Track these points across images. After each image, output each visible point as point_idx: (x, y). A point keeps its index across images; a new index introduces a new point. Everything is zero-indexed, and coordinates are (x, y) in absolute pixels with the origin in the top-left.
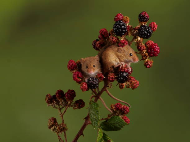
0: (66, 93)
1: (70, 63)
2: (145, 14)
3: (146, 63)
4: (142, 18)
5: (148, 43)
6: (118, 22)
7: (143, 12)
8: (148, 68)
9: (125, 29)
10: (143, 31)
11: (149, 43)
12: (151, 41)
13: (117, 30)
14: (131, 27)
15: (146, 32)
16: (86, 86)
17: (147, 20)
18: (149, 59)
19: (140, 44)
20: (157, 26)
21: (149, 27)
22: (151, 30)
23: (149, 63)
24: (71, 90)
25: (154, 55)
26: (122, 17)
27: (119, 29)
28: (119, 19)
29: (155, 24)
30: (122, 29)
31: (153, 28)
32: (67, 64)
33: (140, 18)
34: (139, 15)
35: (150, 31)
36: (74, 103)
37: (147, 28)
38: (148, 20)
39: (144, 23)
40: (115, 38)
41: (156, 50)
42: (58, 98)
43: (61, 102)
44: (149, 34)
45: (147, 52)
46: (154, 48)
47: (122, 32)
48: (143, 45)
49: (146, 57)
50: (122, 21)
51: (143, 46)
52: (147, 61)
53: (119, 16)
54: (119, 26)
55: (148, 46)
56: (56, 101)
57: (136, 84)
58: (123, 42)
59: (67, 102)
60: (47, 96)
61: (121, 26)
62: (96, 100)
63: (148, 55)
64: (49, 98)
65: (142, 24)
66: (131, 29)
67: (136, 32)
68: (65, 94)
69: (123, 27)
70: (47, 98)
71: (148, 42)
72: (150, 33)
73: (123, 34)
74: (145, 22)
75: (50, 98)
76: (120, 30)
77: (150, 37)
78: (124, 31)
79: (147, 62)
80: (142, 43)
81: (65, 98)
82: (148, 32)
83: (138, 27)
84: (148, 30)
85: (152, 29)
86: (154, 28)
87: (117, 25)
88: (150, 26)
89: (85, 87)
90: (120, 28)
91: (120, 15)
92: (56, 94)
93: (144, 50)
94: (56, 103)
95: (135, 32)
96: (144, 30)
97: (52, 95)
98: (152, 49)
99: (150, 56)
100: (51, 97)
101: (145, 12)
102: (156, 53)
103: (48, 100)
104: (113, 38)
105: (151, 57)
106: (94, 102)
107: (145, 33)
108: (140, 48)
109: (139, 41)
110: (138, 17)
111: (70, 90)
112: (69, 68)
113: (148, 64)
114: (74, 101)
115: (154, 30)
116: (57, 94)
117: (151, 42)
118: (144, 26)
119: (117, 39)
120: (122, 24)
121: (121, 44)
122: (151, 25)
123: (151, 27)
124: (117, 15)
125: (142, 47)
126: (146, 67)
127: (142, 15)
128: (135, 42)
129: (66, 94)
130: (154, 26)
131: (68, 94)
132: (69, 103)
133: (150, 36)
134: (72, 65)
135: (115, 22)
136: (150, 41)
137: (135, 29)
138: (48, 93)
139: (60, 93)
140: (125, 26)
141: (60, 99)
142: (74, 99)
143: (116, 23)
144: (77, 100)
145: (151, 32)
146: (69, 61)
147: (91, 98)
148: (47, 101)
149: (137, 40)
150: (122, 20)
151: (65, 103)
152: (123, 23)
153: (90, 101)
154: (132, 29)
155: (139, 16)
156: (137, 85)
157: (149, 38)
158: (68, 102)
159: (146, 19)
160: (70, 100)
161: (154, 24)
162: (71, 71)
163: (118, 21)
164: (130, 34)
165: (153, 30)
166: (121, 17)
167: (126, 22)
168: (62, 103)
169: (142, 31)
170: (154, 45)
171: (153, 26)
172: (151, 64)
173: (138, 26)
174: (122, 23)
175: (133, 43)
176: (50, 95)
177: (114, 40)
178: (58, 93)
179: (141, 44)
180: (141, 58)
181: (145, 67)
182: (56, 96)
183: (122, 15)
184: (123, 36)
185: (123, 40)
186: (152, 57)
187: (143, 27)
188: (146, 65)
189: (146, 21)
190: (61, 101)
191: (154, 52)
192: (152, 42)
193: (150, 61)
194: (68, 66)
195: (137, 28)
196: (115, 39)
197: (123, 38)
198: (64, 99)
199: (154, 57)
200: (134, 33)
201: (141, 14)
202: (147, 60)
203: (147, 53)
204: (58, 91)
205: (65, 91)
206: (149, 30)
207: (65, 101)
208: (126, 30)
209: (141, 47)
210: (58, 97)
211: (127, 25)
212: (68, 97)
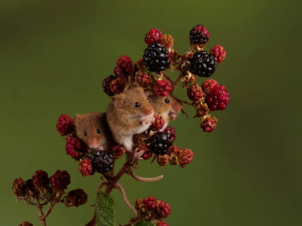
0: (51, 177)
1: (61, 121)
2: (202, 29)
3: (204, 122)
4: (197, 37)
5: (207, 84)
6: (154, 46)
7: (198, 26)
8: (207, 133)
9: (165, 59)
10: (199, 64)
11: (209, 85)
13: (152, 62)
14: (175, 54)
15: (205, 65)
16: (90, 167)
17: (206, 40)
18: (210, 115)
19: (194, 86)
20: (225, 53)
21: (210, 56)
22: (215, 61)
23: (210, 123)
24: (61, 171)
25: (220, 108)
26: (160, 35)
27: (154, 59)
28: (154, 39)
29: (222, 48)
30: (161, 59)
31: (218, 57)
32: (55, 122)
33: (192, 37)
34: (191, 31)
35: (212, 62)
36: (66, 195)
37: (207, 58)
38: (208, 40)
39: (200, 47)
40: (147, 76)
41: (224, 98)
42: (36, 186)
43: (42, 194)
44: (210, 69)
45: (205, 102)
46: (219, 95)
47: (160, 65)
48: (199, 88)
49: (205, 111)
50: (159, 45)
51: (199, 91)
53: (154, 34)
54: (155, 54)
55: (208, 89)
56: (33, 190)
58: (164, 84)
59: (53, 194)
60: (16, 181)
61: (158, 54)
62: (108, 191)
63: (207, 107)
64: (19, 185)
65: (196, 49)
66: (175, 56)
67: (186, 64)
68: (51, 179)
69: (162, 55)
70: (16, 186)
71: (208, 82)
72: (212, 66)
73: (163, 68)
74: (201, 46)
75: (21, 186)
76: (157, 61)
77: (212, 73)
78: (164, 62)
79: (207, 120)
80: (197, 86)
81: (50, 185)
82: (209, 65)
83: (190, 55)
84: (208, 60)
85: (216, 59)
86: (220, 58)
87: (150, 51)
88: (212, 52)
89: (87, 169)
90: (156, 58)
91: (157, 32)
92: (34, 177)
93: (200, 97)
94: (33, 196)
95: (184, 64)
96: (201, 61)
97: (25, 179)
98: (216, 97)
99: (211, 108)
100: (23, 182)
101: (202, 27)
102: (222, 103)
103: (17, 188)
104: (143, 77)
105: (213, 110)
106: (105, 195)
107: (203, 67)
108: (192, 94)
109: (189, 79)
110: (189, 35)
111: (59, 171)
112: (60, 130)
113: (208, 126)
114: (67, 191)
115: (220, 60)
116: (36, 179)
117: (213, 82)
118: (201, 53)
119: (150, 77)
120: (160, 49)
121: (159, 88)
122: (214, 51)
123: (214, 56)
124: (151, 33)
125: (198, 93)
126: (205, 130)
127: (197, 32)
128: (183, 81)
129: (53, 179)
130: (220, 53)
131: (56, 178)
132: (58, 195)
133: (212, 71)
134: (66, 124)
135: (148, 45)
136: (210, 81)
137: (184, 58)
138: (18, 177)
139: (42, 176)
140: (165, 53)
141: (40, 187)
142: (66, 188)
143: (149, 48)
144: (73, 190)
145: (215, 64)
146: (59, 116)
147: (100, 188)
148: (15, 191)
149: (187, 78)
150: (159, 41)
151: (50, 195)
152: (162, 48)
153: (98, 193)
154: (177, 57)
155: (191, 33)
157: (210, 76)
158: (55, 194)
159: (205, 38)
160: (60, 190)
161: (219, 50)
162: (62, 135)
163: (153, 44)
164: (172, 67)
165: (218, 61)
166: (158, 35)
167: (167, 46)
168: (45, 195)
169: (197, 62)
170: (218, 88)
171: (218, 53)
172: (213, 125)
173: (189, 53)
174: (160, 47)
175: (179, 84)
176: (21, 179)
177: (145, 79)
178: (37, 177)
179: (196, 88)
180: (196, 114)
181: (202, 130)
182: (34, 182)
183: (159, 33)
184: (161, 72)
185: (163, 81)
186: (215, 111)
187: (199, 56)
188: (204, 126)
189: (204, 43)
190: (43, 191)
191: (220, 101)
192: (216, 83)
193: (211, 120)
194: (58, 126)
195: (187, 56)
196: (148, 79)
197: (162, 75)
198: (47, 188)
199: (219, 111)
200: (182, 66)
201: (194, 30)
202: (205, 117)
203: (206, 104)
204: (37, 172)
205: (51, 173)
206: (211, 60)
207: (50, 191)
208: (168, 61)
209: (194, 93)
210: (37, 183)
211: (170, 51)
212: (56, 183)
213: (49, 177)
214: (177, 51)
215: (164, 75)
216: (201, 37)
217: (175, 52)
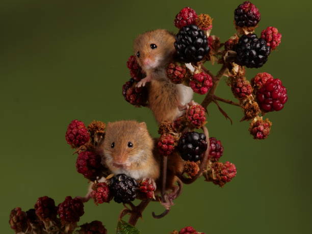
0: (59, 205)
1: (72, 129)
2: (250, 7)
3: (254, 126)
4: (243, 18)
5: (259, 78)
6: (188, 29)
7: (245, 3)
8: (258, 140)
9: (204, 45)
10: (246, 50)
11: (261, 80)
12: (266, 74)
13: (186, 49)
14: (217, 41)
15: (254, 53)
17: (256, 22)
18: (262, 117)
19: (239, 80)
20: (281, 36)
21: (260, 40)
22: (267, 47)
23: (262, 128)
24: (73, 198)
25: (275, 108)
26: (194, 15)
27: (189, 45)
28: (187, 20)
29: (276, 31)
30: (198, 45)
31: (271, 43)
32: (64, 130)
33: (237, 18)
34: (236, 10)
35: (264, 48)
36: (79, 229)
37: (257, 43)
38: (258, 21)
39: (249, 31)
40: (180, 69)
41: (279, 94)
42: (41, 218)
43: (47, 228)
44: (261, 57)
45: (255, 101)
46: (273, 91)
47: (198, 53)
48: (247, 82)
49: (255, 111)
50: (195, 27)
51: (247, 86)
52: (258, 121)
53: (186, 15)
54: (190, 39)
55: (260, 85)
56: (35, 223)
57: (228, 169)
58: (202, 78)
59: (62, 227)
60: (14, 212)
61: (194, 39)
62: (133, 221)
63: (257, 106)
64: (18, 218)
65: (244, 32)
66: (216, 45)
67: (229, 54)
68: (58, 208)
69: (199, 40)
70: (14, 218)
71: (260, 76)
72: (263, 53)
73: (200, 57)
74: (249, 29)
75: (20, 218)
76: (193, 48)
77: (264, 63)
78: (202, 49)
79: (257, 124)
80: (245, 79)
81: (58, 217)
82: (259, 51)
83: (235, 41)
84: (258, 46)
85: (268, 44)
86: (274, 43)
87: (184, 35)
88: (264, 36)
90: (192, 44)
91: (189, 11)
92: (36, 206)
93: (249, 94)
94: (35, 230)
96: (249, 47)
97: (25, 209)
98: (269, 93)
99: (264, 110)
100: (22, 213)
101: (251, 4)
102: (278, 101)
103: (15, 221)
104: (175, 69)
105: (267, 111)
106: (129, 226)
107: (251, 54)
108: (238, 89)
109: (235, 74)
110: (233, 15)
111: (69, 198)
112: (70, 140)
113: (259, 130)
114: (80, 223)
115: (274, 46)
116: (39, 209)
117: (266, 76)
118: (248, 37)
119: (185, 70)
120: (197, 33)
121: (196, 84)
122: (266, 33)
123: (266, 40)
124: (182, 13)
125: (244, 88)
126: (255, 138)
127: (244, 11)
128: (227, 76)
129: (61, 209)
130: (274, 37)
131: (64, 208)
132: (67, 229)
133: (264, 60)
134: (77, 134)
135: (179, 30)
136: (262, 74)
137: (227, 45)
138: (15, 206)
139: (47, 204)
140: (203, 38)
141: (45, 218)
142: (78, 221)
143: (182, 32)
144: (87, 224)
145: (267, 51)
146: (70, 122)
147: (122, 215)
148: (12, 225)
149: (233, 73)
150: (194, 23)
151: (58, 229)
152: (199, 31)
153: (119, 224)
154: (219, 45)
155: (237, 13)
156: (230, 172)
157: (261, 66)
158: (64, 228)
159: (254, 20)
160: (70, 222)
161: (273, 33)
162: (73, 147)
163: (186, 27)
164: (213, 59)
165: (272, 47)
166: (191, 15)
167: (204, 29)
168: (51, 229)
169: (243, 48)
170: (271, 82)
171: (271, 37)
172: (266, 130)
173: (234, 38)
174: (196, 30)
175: (221, 78)
176: (20, 209)
177: (177, 73)
178: (40, 205)
179: (242, 81)
180: (243, 116)
181: (252, 136)
182: (36, 212)
183: (192, 12)
184: (198, 63)
185: (201, 74)
186: (270, 113)
187: (246, 40)
188: (255, 131)
189: (254, 25)
190: (49, 225)
191: (274, 99)
192: (269, 76)
193: (263, 123)
194: (67, 135)
195: (231, 41)
196: (181, 72)
197: (200, 67)
198: (55, 219)
199: (275, 112)
200: (225, 58)
201: (239, 8)
202: (255, 120)
203: (256, 103)
204: (41, 199)
205: (59, 200)
206: (261, 46)
207: (58, 223)
208: (208, 48)
209: (240, 88)
210: (41, 214)
211: (208, 35)
212: (64, 214)
213: (56, 205)
214: (219, 38)
215: (202, 68)
216: (250, 18)
217: (217, 39)
